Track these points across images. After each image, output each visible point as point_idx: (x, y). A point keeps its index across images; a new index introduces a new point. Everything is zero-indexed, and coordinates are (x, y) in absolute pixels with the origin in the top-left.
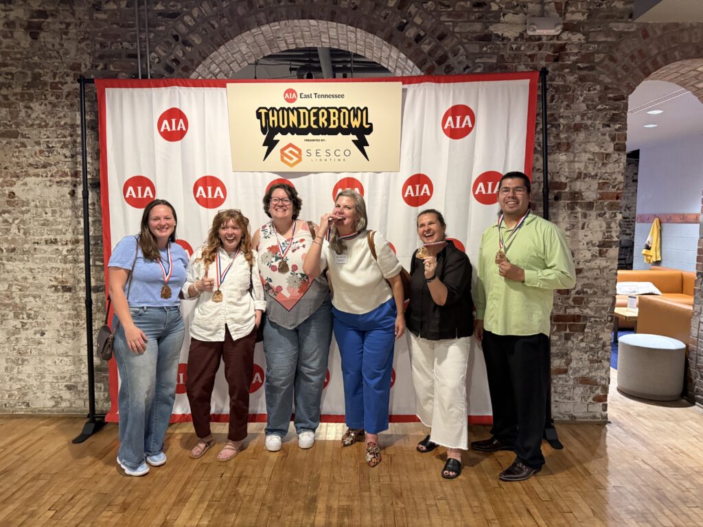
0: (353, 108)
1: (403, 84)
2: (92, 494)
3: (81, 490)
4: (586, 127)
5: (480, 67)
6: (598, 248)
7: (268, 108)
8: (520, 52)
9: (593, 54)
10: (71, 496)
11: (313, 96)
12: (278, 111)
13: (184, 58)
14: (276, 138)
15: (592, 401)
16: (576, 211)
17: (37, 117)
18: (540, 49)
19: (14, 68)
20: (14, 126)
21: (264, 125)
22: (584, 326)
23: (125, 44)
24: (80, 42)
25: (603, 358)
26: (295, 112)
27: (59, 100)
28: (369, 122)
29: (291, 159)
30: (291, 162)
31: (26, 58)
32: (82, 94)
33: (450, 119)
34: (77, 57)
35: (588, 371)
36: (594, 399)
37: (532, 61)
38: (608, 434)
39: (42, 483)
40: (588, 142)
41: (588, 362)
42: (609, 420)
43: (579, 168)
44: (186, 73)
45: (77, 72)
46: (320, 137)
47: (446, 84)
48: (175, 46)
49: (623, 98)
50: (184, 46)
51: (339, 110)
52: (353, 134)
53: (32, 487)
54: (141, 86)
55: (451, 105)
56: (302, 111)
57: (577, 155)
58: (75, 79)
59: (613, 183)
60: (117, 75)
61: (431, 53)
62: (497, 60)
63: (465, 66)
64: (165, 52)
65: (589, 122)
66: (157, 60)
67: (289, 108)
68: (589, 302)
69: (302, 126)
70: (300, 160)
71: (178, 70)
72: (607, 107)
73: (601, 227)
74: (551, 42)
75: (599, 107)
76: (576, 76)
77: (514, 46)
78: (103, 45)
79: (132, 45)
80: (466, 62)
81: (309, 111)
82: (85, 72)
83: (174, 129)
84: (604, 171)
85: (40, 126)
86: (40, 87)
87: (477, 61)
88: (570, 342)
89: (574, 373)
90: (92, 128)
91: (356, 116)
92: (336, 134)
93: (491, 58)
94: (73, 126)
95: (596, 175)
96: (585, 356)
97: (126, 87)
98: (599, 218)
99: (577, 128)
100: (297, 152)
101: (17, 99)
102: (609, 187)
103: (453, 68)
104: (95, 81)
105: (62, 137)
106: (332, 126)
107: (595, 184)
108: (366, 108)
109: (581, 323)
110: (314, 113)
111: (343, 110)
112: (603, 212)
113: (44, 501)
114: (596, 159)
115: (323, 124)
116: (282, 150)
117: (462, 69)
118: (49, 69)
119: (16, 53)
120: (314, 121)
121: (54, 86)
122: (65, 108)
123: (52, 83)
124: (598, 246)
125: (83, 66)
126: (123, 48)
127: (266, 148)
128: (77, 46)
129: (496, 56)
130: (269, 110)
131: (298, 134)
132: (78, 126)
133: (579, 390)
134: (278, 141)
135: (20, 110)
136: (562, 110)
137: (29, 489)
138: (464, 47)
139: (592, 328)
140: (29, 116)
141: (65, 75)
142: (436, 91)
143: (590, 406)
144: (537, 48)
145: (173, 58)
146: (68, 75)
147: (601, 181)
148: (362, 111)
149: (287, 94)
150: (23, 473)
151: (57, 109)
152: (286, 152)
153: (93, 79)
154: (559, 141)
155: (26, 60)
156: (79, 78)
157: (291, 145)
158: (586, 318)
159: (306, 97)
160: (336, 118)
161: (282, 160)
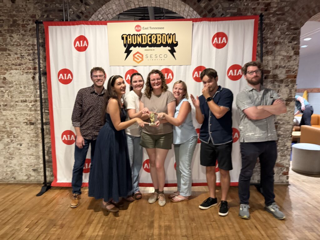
0: (168, 34)
1: (193, 22)
2: (46, 220)
3: (41, 218)
4: (280, 43)
5: (229, 14)
6: (285, 102)
8: (248, 7)
9: (284, 7)
10: (36, 221)
11: (149, 28)
12: (132, 36)
13: (85, 12)
14: (131, 49)
15: (282, 175)
17: (15, 41)
18: (258, 5)
19: (4, 17)
20: (4, 46)
21: (125, 43)
23: (57, 5)
24: (35, 4)
25: (287, 154)
26: (140, 36)
27: (26, 33)
29: (138, 59)
30: (138, 61)
31: (9, 12)
32: (37, 30)
33: (216, 39)
34: (34, 11)
35: (280, 160)
37: (254, 11)
38: (290, 190)
39: (22, 215)
40: (281, 50)
41: (280, 156)
42: (290, 183)
43: (276, 63)
44: (86, 19)
45: (34, 19)
46: (153, 48)
47: (214, 22)
48: (81, 5)
49: (298, 29)
50: (85, 5)
51: (162, 35)
52: (169, 47)
53: (17, 217)
54: (65, 25)
55: (216, 32)
56: (143, 36)
57: (276, 57)
58: (33, 22)
59: (293, 70)
60: (53, 20)
61: (205, 8)
63: (222, 14)
64: (76, 8)
65: (282, 41)
66: (72, 12)
67: (137, 35)
68: (280, 128)
69: (144, 43)
70: (142, 60)
71: (83, 17)
72: (291, 33)
73: (287, 92)
74: (264, 1)
75: (287, 33)
76: (276, 18)
78: (46, 5)
79: (60, 5)
80: (222, 12)
82: (38, 19)
83: (82, 46)
84: (289, 65)
85: (17, 45)
86: (17, 26)
87: (228, 11)
90: (42, 46)
91: (170, 38)
92: (160, 47)
93: (234, 9)
94: (33, 45)
95: (285, 66)
97: (58, 25)
98: (286, 87)
99: (276, 44)
100: (141, 56)
101: (6, 32)
102: (291, 72)
103: (216, 15)
104: (43, 23)
105: (28, 51)
106: (158, 43)
107: (284, 71)
110: (149, 37)
112: (288, 84)
113: (23, 223)
114: (285, 59)
115: (154, 42)
116: (134, 55)
117: (220, 15)
118: (20, 17)
119: (5, 10)
120: (149, 40)
121: (23, 26)
122: (29, 36)
123: (22, 24)
124: (286, 101)
125: (37, 16)
126: (56, 6)
127: (126, 54)
128: (34, 6)
129: (237, 9)
130: (128, 35)
131: (142, 47)
132: (35, 45)
133: (276, 169)
135: (7, 38)
136: (269, 35)
137: (16, 218)
138: (221, 5)
139: (282, 140)
140: (12, 41)
141: (28, 21)
142: (209, 25)
143: (281, 177)
144: (256, 5)
145: (80, 11)
146: (30, 21)
147: (287, 69)
148: (173, 35)
149: (136, 28)
150: (13, 210)
151: (25, 37)
152: (136, 56)
153: (42, 22)
154: (267, 50)
155: (9, 13)
156: (35, 21)
157: (138, 53)
158: (279, 135)
159: (145, 29)
160: (160, 39)
161: (134, 60)
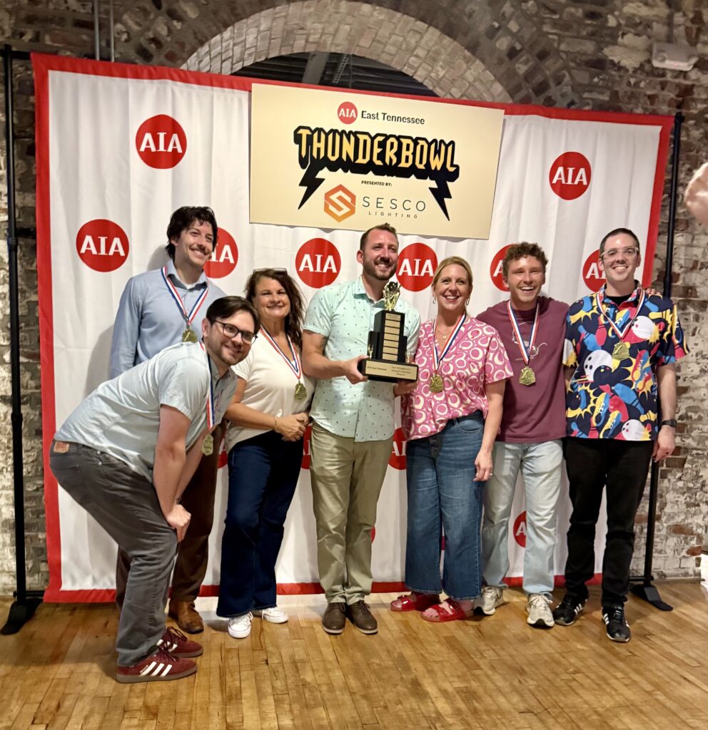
0: (435, 141)
1: (506, 113)
5: (588, 104)
7: (313, 128)
8: (639, 90)
11: (381, 116)
12: (327, 135)
13: (169, 39)
14: (319, 175)
15: (686, 555)
16: (687, 311)
18: (663, 89)
21: (304, 154)
22: (684, 461)
23: (73, 4)
25: (701, 501)
26: (352, 138)
28: (455, 163)
29: (339, 209)
30: (340, 214)
33: (560, 170)
35: (683, 517)
36: (688, 552)
37: (652, 104)
41: (684, 506)
42: (702, 577)
43: (696, 255)
44: (171, 62)
46: (385, 179)
48: (156, 17)
50: (169, 19)
51: (416, 141)
52: (431, 179)
55: (561, 152)
56: (362, 138)
57: (696, 237)
60: (58, 51)
61: (528, 77)
62: (611, 98)
63: (570, 101)
64: (138, 24)
66: (125, 37)
67: (344, 132)
68: (692, 430)
69: (360, 160)
71: (159, 58)
74: (677, 81)
76: (702, 131)
77: (633, 81)
80: (572, 96)
81: (373, 139)
83: (162, 148)
87: (586, 95)
88: (666, 481)
89: (668, 520)
91: (437, 152)
92: (408, 176)
93: (602, 93)
96: (682, 499)
100: (348, 199)
103: (555, 102)
104: (31, 56)
106: (403, 164)
108: (452, 143)
109: (680, 457)
110: (379, 142)
111: (421, 142)
115: (391, 160)
116: (328, 195)
117: (565, 104)
120: (378, 154)
126: (68, 8)
127: (304, 189)
129: (609, 92)
130: (313, 132)
131: (353, 172)
133: (673, 541)
134: (322, 180)
138: (570, 74)
139: (692, 462)
142: (544, 128)
143: (683, 560)
144: (659, 87)
145: (152, 36)
148: (447, 146)
149: (342, 110)
152: (334, 197)
153: (28, 54)
157: (340, 188)
158: (687, 450)
159: (370, 116)
160: (410, 153)
161: (327, 209)
